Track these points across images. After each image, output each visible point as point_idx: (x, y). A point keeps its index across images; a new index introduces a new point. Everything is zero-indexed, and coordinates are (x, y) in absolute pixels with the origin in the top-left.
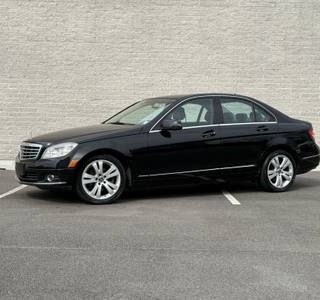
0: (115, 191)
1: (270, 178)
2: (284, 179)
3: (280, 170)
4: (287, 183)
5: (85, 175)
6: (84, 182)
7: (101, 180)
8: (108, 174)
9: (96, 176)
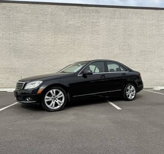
0: (62, 104)
1: (127, 95)
2: (132, 95)
3: (131, 92)
4: (133, 97)
5: (46, 97)
6: (46, 101)
7: (55, 99)
8: (58, 96)
9: (52, 97)
